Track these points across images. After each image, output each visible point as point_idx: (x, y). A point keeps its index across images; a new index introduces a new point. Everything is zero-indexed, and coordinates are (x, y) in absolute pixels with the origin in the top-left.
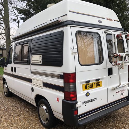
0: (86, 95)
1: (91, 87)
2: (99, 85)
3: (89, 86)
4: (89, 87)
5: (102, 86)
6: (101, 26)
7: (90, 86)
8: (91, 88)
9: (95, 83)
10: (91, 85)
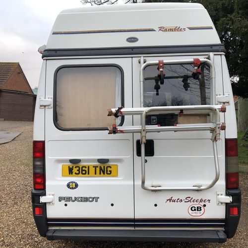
0: (68, 186)
1: (84, 172)
2: (109, 172)
3: (79, 170)
4: (78, 172)
5: (117, 176)
6: (131, 50)
7: (82, 170)
8: (83, 174)
9: (95, 167)
10: (84, 169)
